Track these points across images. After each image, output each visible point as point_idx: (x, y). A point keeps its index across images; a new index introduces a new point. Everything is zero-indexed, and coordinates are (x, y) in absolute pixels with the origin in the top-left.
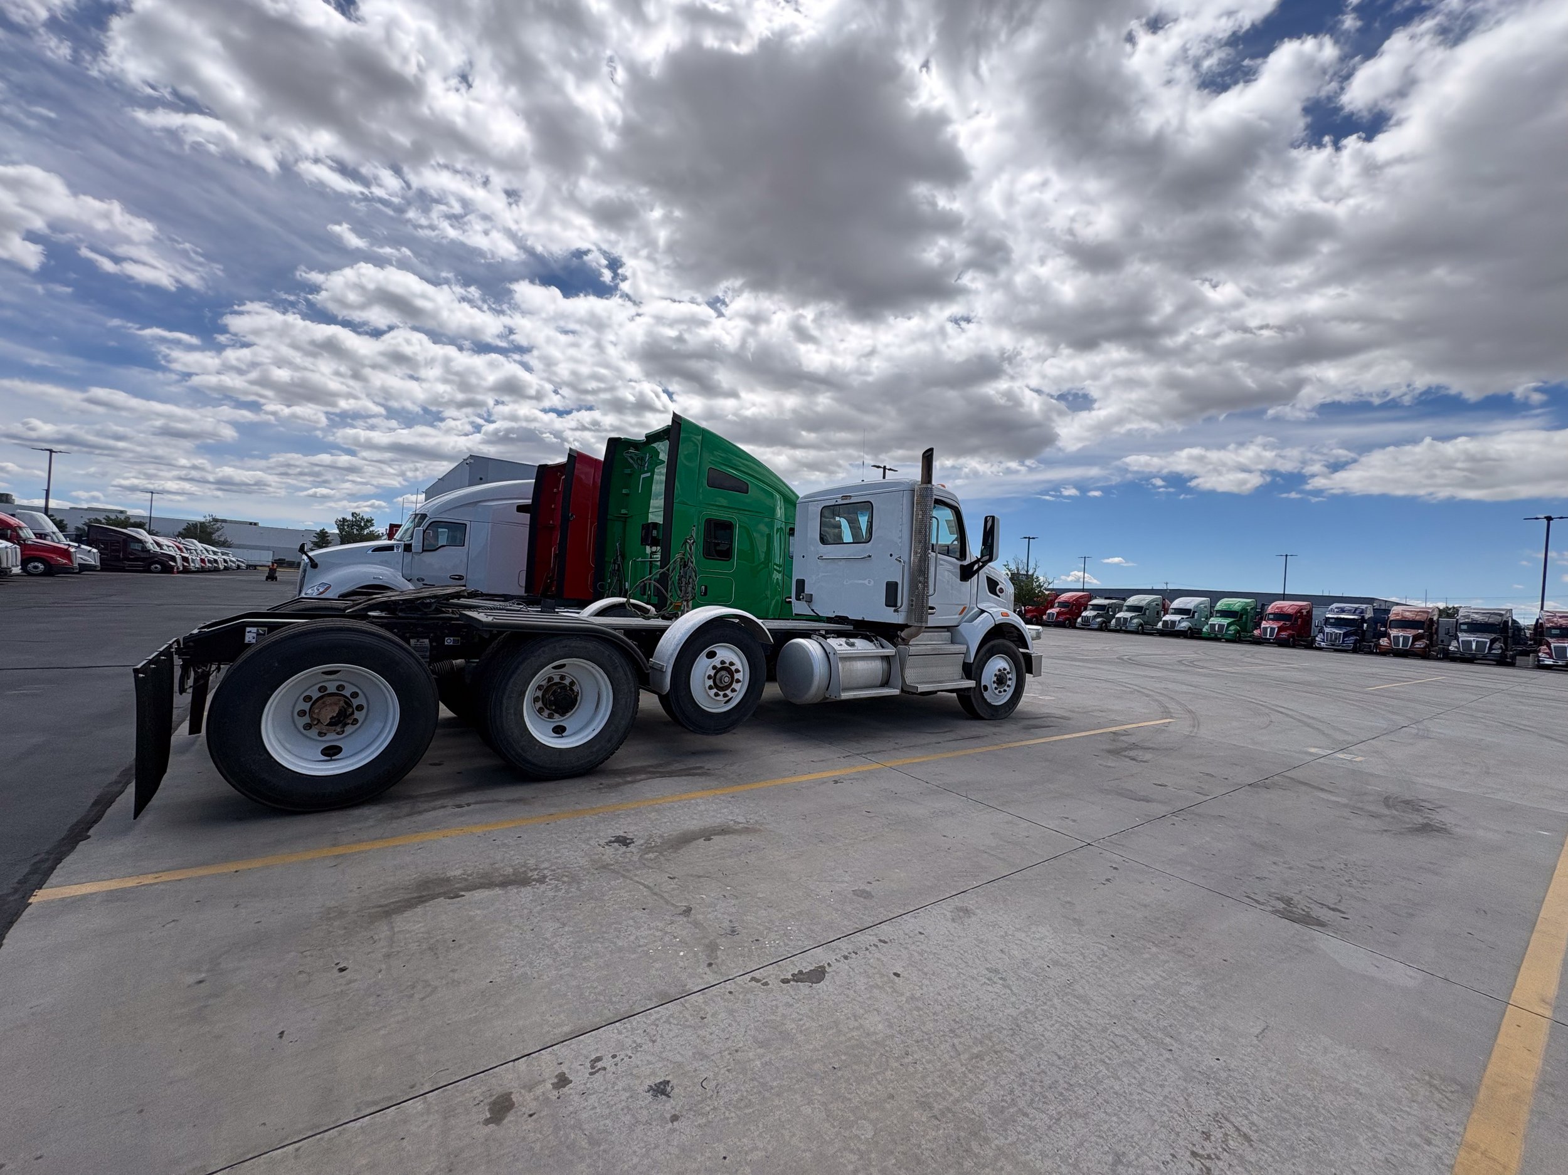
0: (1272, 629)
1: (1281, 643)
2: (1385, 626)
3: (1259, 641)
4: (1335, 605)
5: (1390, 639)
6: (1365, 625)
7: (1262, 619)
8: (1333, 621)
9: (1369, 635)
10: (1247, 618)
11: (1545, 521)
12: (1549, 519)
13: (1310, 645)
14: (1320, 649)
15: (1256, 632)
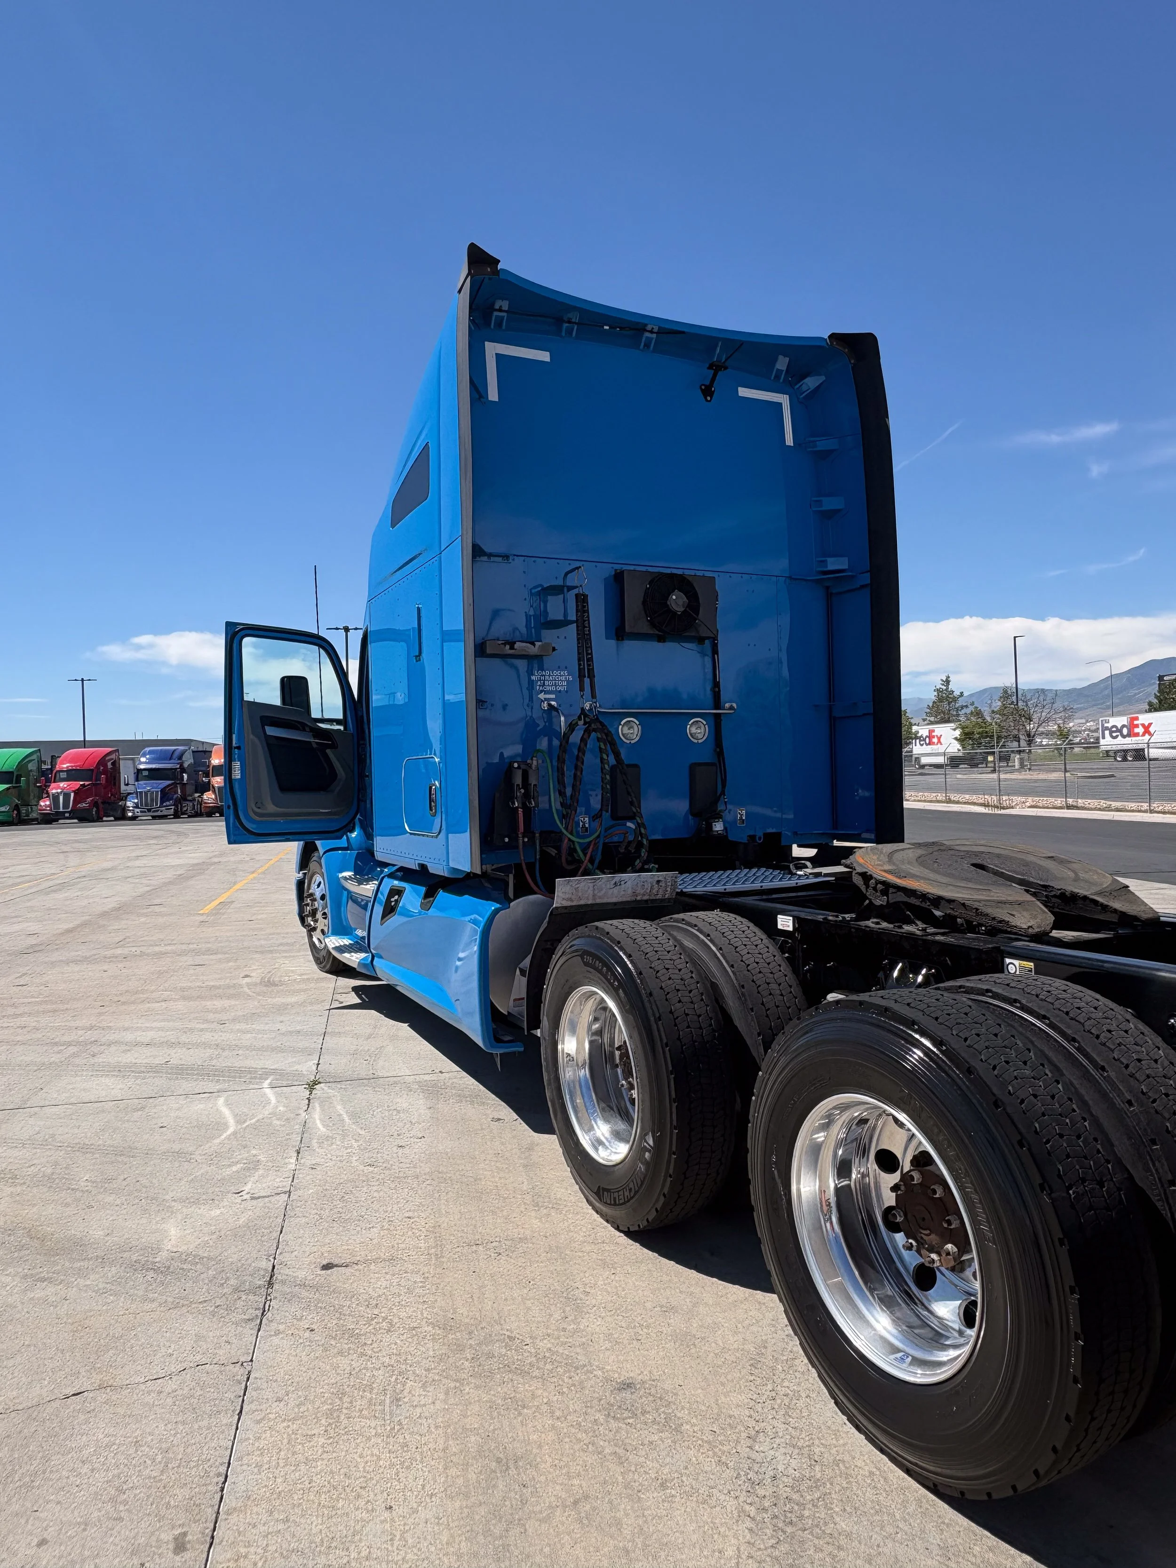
0: (67, 796)
1: (84, 817)
2: (207, 775)
3: (49, 819)
4: (147, 749)
5: (214, 792)
6: (185, 776)
7: (48, 781)
8: (146, 773)
9: (189, 789)
10: (28, 782)
11: (343, 632)
12: (347, 629)
13: (121, 816)
14: (134, 818)
15: (45, 803)
